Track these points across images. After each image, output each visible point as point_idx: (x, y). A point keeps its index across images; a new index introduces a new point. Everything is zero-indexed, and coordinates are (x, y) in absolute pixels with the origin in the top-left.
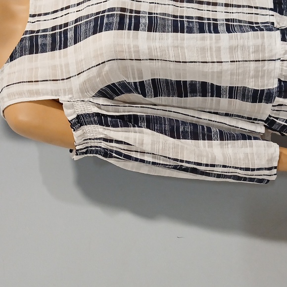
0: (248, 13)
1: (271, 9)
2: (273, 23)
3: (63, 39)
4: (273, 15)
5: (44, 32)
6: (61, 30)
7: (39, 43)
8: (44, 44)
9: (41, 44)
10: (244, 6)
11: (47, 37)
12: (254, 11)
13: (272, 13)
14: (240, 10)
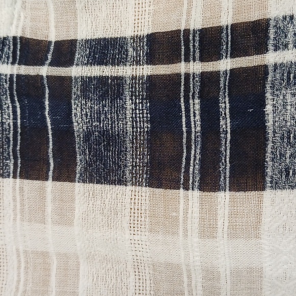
3: (226, 124)
5: (101, 62)
6: (210, 67)
7: (79, 125)
8: (104, 133)
9: (88, 136)
11: (119, 95)
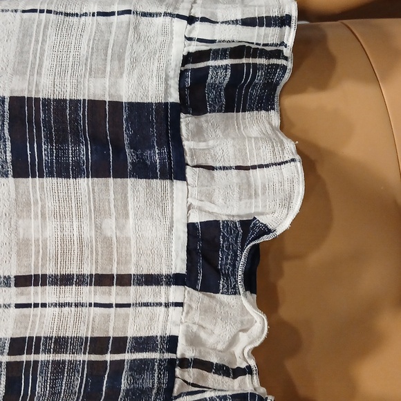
0: (97, 305)
1: (177, 280)
2: (172, 342)
4: (180, 305)
10: (81, 280)
12: (114, 294)
13: (176, 293)
14: (70, 293)
